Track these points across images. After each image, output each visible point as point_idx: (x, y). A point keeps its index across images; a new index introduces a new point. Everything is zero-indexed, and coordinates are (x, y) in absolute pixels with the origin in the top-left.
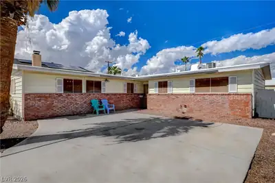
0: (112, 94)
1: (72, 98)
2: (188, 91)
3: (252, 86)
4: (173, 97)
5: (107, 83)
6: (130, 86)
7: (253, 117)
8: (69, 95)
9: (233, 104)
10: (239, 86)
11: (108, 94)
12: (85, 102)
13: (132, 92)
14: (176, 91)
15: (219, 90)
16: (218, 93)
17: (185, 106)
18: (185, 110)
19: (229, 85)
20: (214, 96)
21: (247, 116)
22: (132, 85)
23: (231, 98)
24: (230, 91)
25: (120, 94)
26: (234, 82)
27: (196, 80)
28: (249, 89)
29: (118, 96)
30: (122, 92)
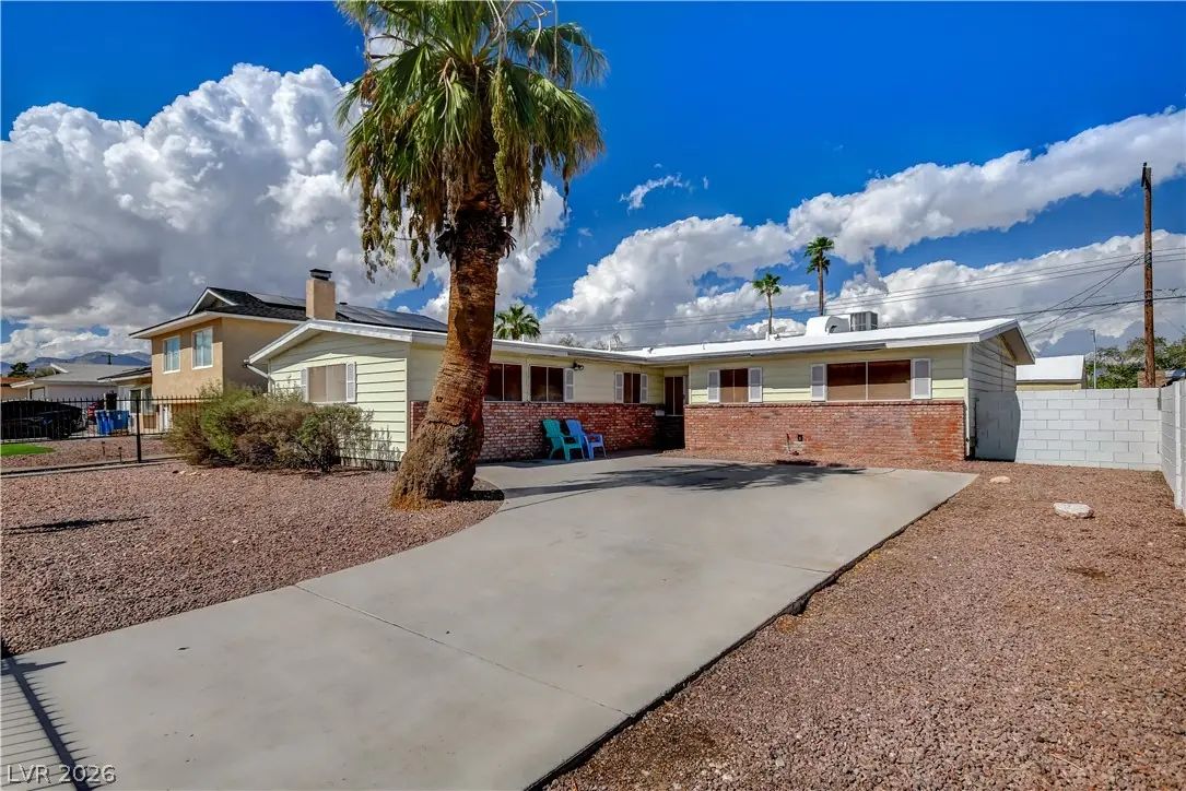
0: (590, 405)
1: (503, 415)
2: (805, 395)
3: (964, 382)
4: (767, 412)
5: (577, 375)
6: (632, 383)
7: (967, 458)
8: (496, 407)
9: (922, 428)
10: (936, 384)
11: (579, 406)
12: (529, 427)
13: (637, 399)
14: (772, 396)
15: (888, 393)
16: (886, 401)
17: (800, 438)
18: (798, 446)
19: (913, 381)
20: (876, 409)
21: (952, 457)
22: (637, 377)
23: (918, 412)
24: (914, 396)
25: (607, 406)
26: (923, 374)
27: (829, 367)
28: (956, 389)
29: (603, 412)
30: (611, 399)
